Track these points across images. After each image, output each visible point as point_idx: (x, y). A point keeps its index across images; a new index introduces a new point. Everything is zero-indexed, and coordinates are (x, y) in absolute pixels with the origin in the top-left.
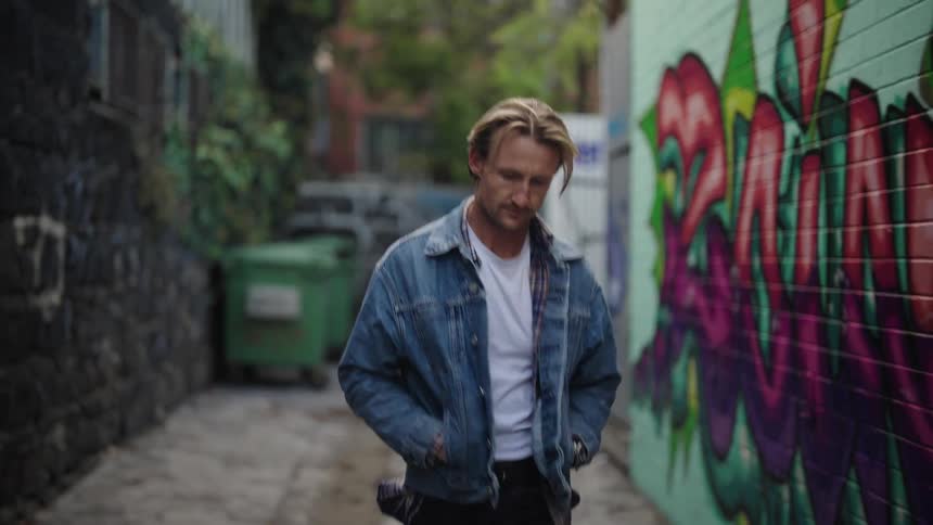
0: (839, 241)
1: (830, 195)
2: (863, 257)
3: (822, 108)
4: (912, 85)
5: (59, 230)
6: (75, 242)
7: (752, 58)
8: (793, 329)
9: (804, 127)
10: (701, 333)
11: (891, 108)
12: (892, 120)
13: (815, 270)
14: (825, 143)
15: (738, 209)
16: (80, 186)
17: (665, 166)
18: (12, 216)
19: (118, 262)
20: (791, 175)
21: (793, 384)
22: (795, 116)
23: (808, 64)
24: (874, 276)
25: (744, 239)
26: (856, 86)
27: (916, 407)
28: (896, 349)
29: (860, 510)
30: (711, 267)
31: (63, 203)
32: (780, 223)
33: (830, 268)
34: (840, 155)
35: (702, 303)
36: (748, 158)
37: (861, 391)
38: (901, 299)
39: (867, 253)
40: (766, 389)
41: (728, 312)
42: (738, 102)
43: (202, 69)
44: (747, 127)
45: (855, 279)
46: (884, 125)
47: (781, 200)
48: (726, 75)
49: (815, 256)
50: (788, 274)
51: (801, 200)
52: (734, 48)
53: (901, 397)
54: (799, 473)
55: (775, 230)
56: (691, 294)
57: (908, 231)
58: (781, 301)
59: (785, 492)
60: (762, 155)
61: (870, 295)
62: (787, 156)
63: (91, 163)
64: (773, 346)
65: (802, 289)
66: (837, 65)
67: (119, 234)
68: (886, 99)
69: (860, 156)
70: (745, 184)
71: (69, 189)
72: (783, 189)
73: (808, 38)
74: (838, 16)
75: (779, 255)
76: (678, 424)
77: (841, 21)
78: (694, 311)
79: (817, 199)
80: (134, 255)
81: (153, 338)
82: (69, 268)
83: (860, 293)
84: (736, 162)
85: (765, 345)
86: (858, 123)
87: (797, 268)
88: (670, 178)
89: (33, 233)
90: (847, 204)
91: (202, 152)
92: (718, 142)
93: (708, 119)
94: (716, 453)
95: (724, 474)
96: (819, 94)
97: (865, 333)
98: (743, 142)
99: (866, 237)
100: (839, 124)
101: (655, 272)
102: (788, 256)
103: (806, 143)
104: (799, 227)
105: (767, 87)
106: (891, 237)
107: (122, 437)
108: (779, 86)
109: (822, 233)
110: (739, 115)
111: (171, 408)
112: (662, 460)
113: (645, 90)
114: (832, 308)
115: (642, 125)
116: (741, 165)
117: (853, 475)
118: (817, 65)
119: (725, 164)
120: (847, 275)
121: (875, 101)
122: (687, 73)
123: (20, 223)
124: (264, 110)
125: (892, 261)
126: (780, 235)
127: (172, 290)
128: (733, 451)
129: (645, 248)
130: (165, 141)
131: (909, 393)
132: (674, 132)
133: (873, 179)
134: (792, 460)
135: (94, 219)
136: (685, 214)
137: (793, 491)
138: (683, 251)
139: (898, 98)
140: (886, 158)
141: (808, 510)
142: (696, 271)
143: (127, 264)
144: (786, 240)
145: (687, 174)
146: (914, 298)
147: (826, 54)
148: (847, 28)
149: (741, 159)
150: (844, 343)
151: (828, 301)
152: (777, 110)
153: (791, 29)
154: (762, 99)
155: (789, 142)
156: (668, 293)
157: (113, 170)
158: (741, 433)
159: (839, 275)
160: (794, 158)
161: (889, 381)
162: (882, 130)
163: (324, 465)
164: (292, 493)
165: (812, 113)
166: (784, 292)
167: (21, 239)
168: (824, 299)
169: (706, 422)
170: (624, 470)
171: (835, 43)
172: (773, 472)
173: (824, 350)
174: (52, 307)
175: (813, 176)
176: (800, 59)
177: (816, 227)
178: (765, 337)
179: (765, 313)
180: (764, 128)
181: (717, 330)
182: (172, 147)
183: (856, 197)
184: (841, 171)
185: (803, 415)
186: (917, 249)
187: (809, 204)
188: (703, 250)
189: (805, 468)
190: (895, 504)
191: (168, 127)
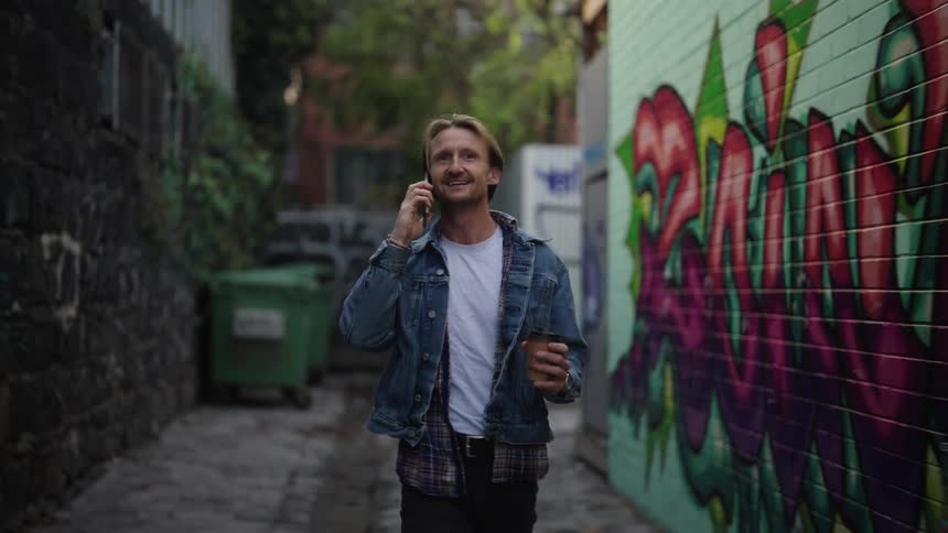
0: (801, 246)
1: (793, 207)
2: (821, 260)
3: (785, 133)
4: (860, 113)
5: (76, 248)
6: (89, 259)
7: (723, 89)
8: (762, 328)
9: (770, 150)
10: (677, 340)
11: (844, 132)
12: (845, 142)
13: (780, 274)
14: (789, 163)
15: (710, 224)
16: (93, 207)
17: (641, 189)
18: (40, 233)
19: (123, 281)
20: (759, 192)
21: (762, 376)
22: (762, 141)
23: (773, 94)
24: (831, 274)
25: (717, 251)
26: (814, 114)
27: (866, 384)
28: (850, 337)
29: (820, 479)
30: (686, 279)
31: (80, 222)
32: (750, 235)
33: (794, 271)
34: (801, 174)
35: (678, 312)
36: (720, 179)
37: (821, 375)
38: (854, 293)
39: (825, 256)
40: (737, 383)
41: (703, 318)
42: (711, 129)
43: (194, 98)
44: (719, 151)
45: (815, 279)
46: (839, 146)
47: (750, 214)
48: (699, 105)
49: (781, 261)
50: (757, 280)
51: (768, 213)
52: (705, 82)
53: (854, 377)
54: (767, 454)
55: (745, 241)
56: (667, 305)
57: (858, 235)
58: (751, 304)
59: (755, 472)
60: (733, 176)
61: (828, 292)
62: (755, 176)
63: (102, 187)
64: (743, 344)
65: (768, 291)
66: (799, 96)
67: (124, 255)
68: (840, 124)
69: (817, 173)
70: (717, 202)
71: (84, 210)
72: (752, 204)
73: (773, 73)
74: (799, 54)
75: (748, 263)
76: (655, 425)
77: (801, 58)
78: (670, 319)
79: (782, 212)
80: (135, 274)
81: (149, 355)
82: (84, 283)
83: (819, 291)
84: (708, 183)
85: (736, 345)
86: (817, 145)
87: (765, 273)
88: (647, 199)
89: (57, 248)
90: (807, 216)
91: (194, 179)
92: (692, 165)
93: (682, 144)
94: (691, 446)
95: (699, 464)
96: (783, 121)
97: (825, 325)
98: (716, 164)
99: (824, 243)
100: (800, 146)
101: (631, 286)
102: (756, 264)
103: (772, 165)
104: (766, 238)
105: (737, 115)
106: (845, 241)
107: (123, 448)
108: (747, 115)
109: (787, 241)
110: (711, 140)
111: (164, 424)
112: (639, 461)
113: (622, 119)
114: (795, 306)
115: (619, 151)
116: (714, 186)
117: (814, 449)
118: (781, 96)
119: (699, 186)
120: (808, 276)
121: (830, 125)
122: (661, 104)
123: (46, 239)
124: (248, 140)
125: (845, 261)
126: (750, 245)
127: (166, 311)
128: (708, 442)
129: (622, 265)
130: (162, 166)
131: (860, 373)
132: (650, 158)
133: (829, 192)
134: (761, 445)
135: (104, 240)
136: (661, 231)
137: (761, 471)
138: (660, 266)
139: (849, 124)
140: (840, 175)
141: (775, 485)
142: (672, 283)
143: (129, 282)
144: (754, 250)
145: (663, 196)
146: (863, 291)
147: (788, 86)
148: (806, 65)
149: (714, 179)
150: (806, 336)
151: (792, 301)
152: (746, 136)
153: (757, 65)
154: (732, 126)
155: (757, 163)
156: (645, 305)
157: (119, 193)
158: (715, 425)
159: (801, 277)
160: (761, 177)
161: (843, 364)
162: (837, 151)
163: (317, 474)
164: (289, 497)
165: (777, 138)
166: (754, 295)
167: (47, 255)
168: (788, 298)
169: (681, 418)
170: (603, 475)
171: (796, 78)
172: (744, 456)
173: (788, 343)
174: (69, 320)
175: (779, 192)
176: (766, 91)
177: (781, 236)
178: (736, 337)
179: (736, 315)
180: (735, 151)
181: (692, 335)
182: (168, 172)
183: (815, 209)
184: (802, 187)
185: (770, 401)
186: (865, 251)
187: (775, 217)
188: (678, 264)
189: (772, 447)
190: (850, 468)
191: (165, 154)
